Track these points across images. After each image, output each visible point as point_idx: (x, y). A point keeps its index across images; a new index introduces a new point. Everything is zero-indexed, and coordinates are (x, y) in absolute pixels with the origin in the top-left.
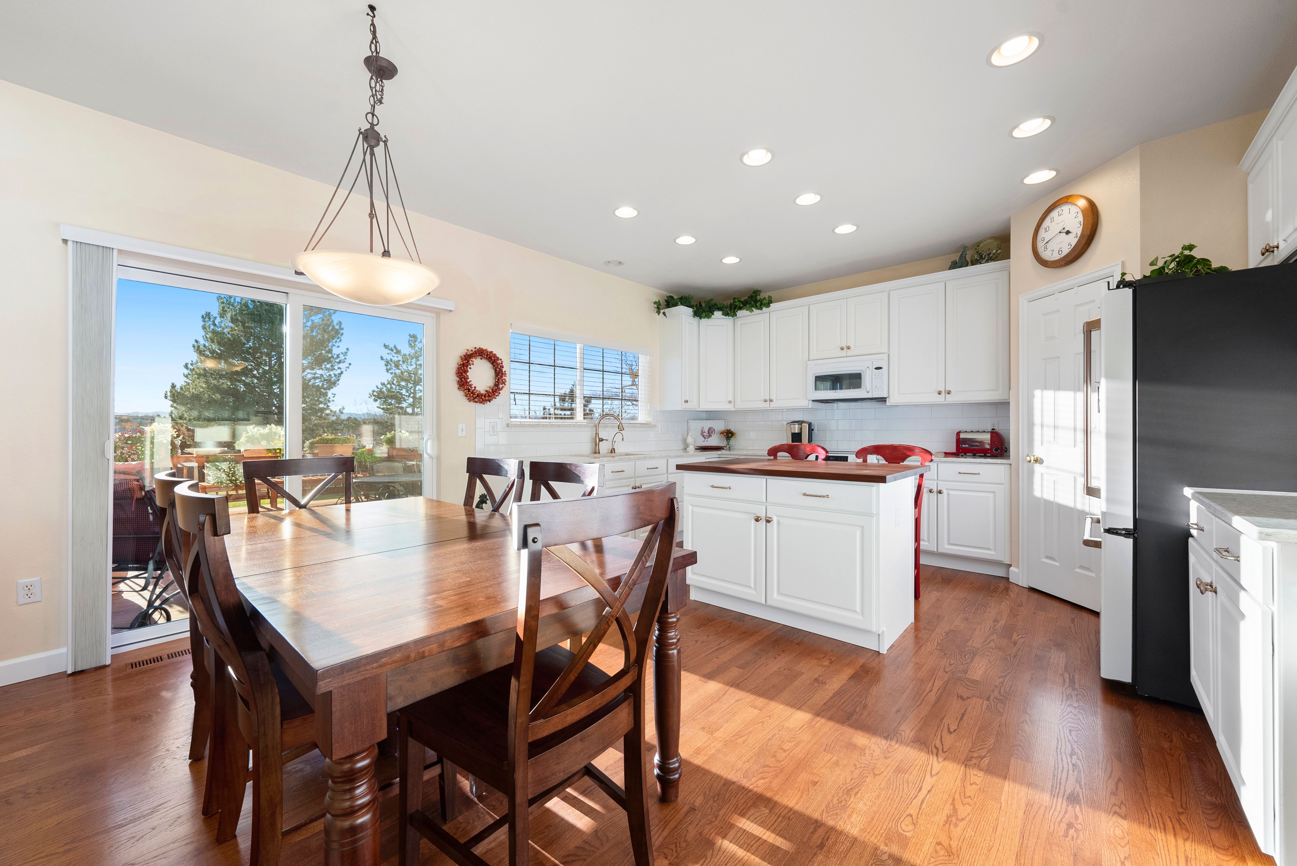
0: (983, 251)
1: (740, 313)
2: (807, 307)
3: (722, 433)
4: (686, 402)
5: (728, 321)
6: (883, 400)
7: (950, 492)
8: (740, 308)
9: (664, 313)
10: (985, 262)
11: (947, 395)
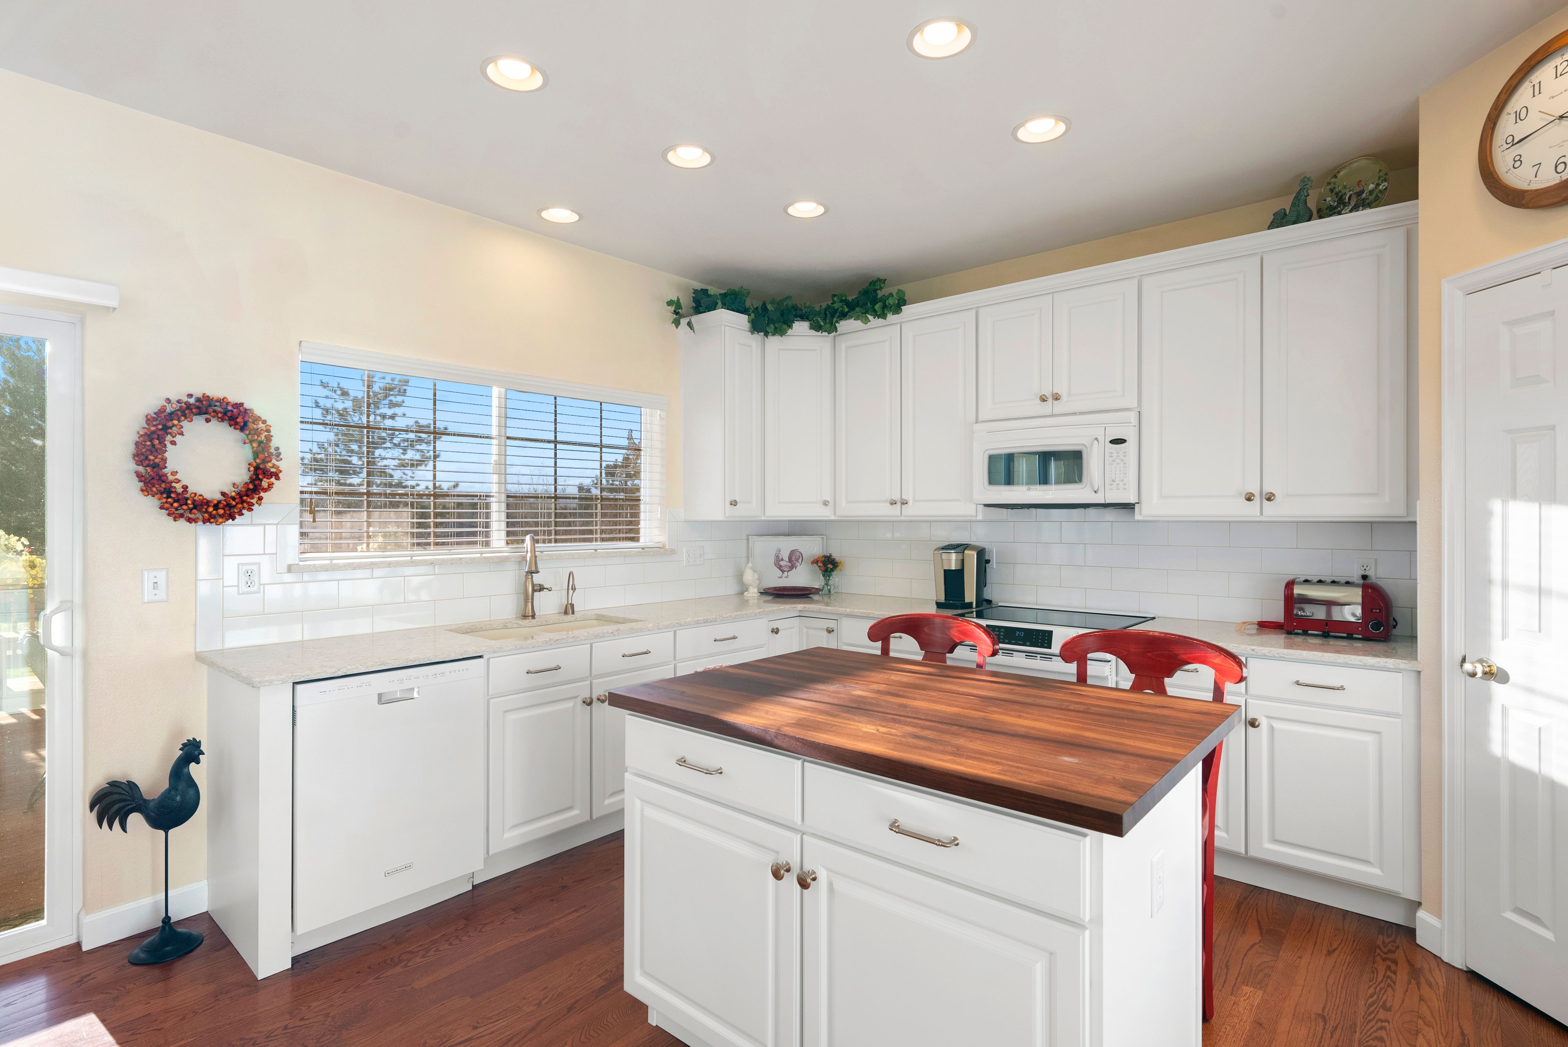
0: (1345, 187)
1: (844, 325)
2: (974, 311)
3: (815, 562)
4: (734, 503)
5: (820, 342)
6: (1128, 507)
7: (1277, 725)
8: (844, 316)
9: (689, 324)
10: (1351, 211)
11: (1265, 502)
